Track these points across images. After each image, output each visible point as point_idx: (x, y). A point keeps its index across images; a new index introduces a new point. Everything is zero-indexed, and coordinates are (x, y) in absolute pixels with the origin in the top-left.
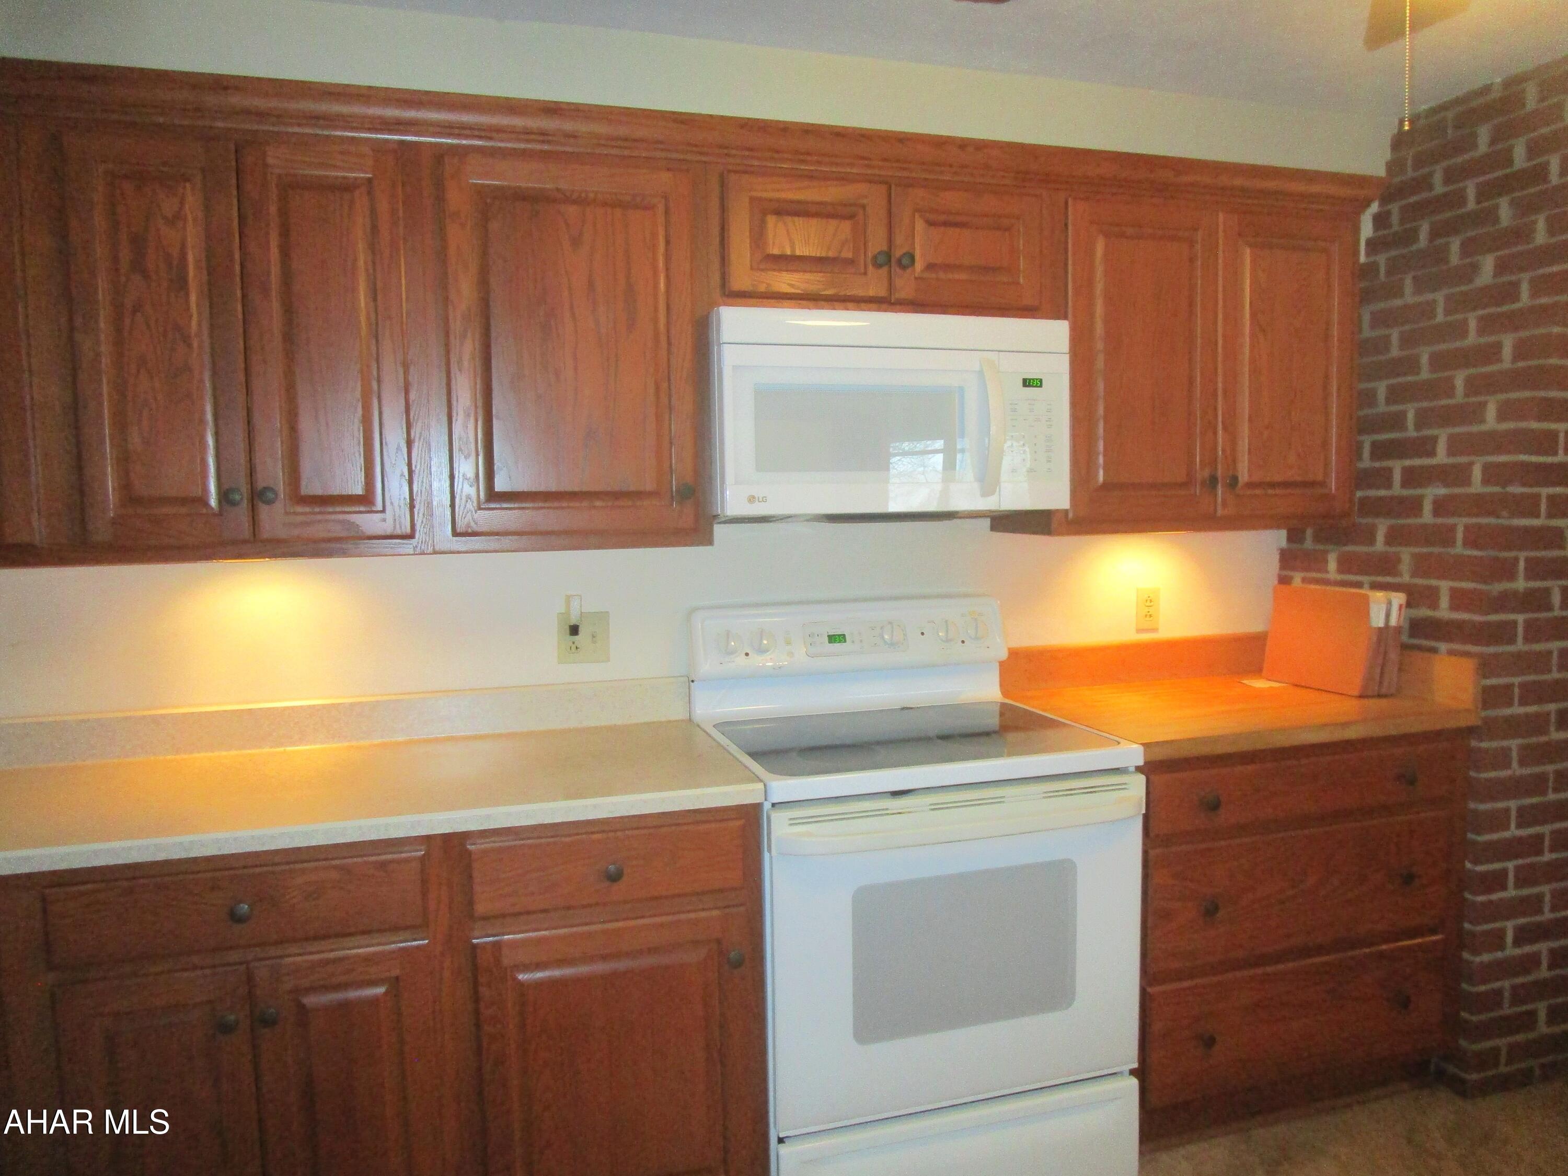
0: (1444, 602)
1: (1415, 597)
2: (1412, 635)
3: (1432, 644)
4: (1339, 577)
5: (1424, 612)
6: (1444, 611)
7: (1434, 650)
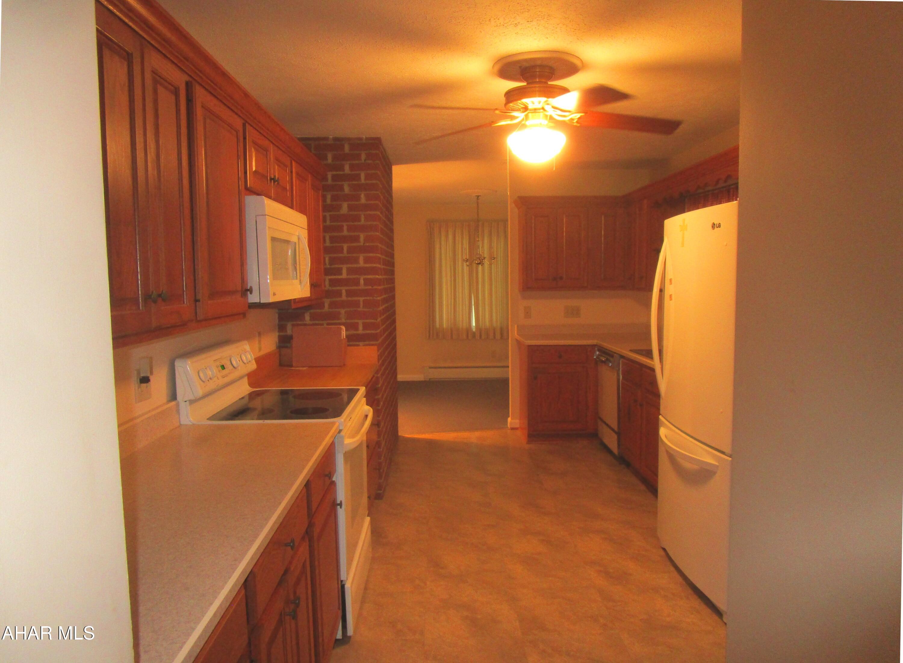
0: (361, 327)
1: (349, 327)
2: (348, 341)
3: (357, 343)
4: (311, 323)
5: (352, 332)
6: (361, 331)
7: (358, 345)
